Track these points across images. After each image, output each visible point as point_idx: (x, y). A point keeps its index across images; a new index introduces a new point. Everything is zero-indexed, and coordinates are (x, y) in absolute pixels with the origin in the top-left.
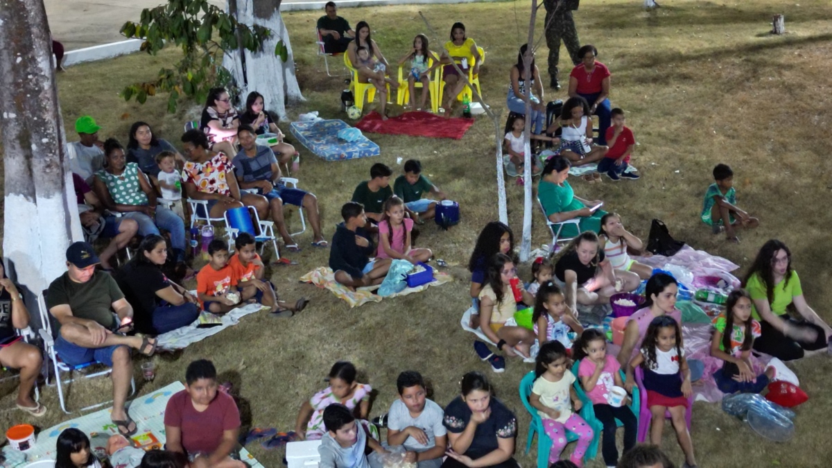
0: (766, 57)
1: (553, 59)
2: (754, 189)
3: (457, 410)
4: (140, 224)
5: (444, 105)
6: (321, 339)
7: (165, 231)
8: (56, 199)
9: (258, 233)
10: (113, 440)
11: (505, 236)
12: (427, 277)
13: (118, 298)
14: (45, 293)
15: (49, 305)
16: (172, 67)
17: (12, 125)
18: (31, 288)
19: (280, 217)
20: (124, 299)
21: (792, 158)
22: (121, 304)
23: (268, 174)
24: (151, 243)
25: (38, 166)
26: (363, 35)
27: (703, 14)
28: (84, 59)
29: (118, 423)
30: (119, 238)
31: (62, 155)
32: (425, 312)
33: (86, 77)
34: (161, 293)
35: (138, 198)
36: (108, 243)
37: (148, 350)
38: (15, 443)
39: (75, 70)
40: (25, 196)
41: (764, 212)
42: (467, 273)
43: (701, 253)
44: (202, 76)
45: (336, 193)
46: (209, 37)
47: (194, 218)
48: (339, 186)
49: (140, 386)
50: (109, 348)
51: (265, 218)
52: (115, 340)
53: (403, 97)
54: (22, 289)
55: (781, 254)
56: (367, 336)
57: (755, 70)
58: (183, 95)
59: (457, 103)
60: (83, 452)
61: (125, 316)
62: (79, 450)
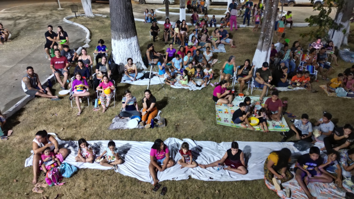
17: (262, 35)
22: (270, 77)
23: (323, 60)
29: (260, 100)
32: (347, 104)
40: (260, 50)
52: (265, 84)
60: (249, 102)
61: (270, 80)
62: (248, 101)
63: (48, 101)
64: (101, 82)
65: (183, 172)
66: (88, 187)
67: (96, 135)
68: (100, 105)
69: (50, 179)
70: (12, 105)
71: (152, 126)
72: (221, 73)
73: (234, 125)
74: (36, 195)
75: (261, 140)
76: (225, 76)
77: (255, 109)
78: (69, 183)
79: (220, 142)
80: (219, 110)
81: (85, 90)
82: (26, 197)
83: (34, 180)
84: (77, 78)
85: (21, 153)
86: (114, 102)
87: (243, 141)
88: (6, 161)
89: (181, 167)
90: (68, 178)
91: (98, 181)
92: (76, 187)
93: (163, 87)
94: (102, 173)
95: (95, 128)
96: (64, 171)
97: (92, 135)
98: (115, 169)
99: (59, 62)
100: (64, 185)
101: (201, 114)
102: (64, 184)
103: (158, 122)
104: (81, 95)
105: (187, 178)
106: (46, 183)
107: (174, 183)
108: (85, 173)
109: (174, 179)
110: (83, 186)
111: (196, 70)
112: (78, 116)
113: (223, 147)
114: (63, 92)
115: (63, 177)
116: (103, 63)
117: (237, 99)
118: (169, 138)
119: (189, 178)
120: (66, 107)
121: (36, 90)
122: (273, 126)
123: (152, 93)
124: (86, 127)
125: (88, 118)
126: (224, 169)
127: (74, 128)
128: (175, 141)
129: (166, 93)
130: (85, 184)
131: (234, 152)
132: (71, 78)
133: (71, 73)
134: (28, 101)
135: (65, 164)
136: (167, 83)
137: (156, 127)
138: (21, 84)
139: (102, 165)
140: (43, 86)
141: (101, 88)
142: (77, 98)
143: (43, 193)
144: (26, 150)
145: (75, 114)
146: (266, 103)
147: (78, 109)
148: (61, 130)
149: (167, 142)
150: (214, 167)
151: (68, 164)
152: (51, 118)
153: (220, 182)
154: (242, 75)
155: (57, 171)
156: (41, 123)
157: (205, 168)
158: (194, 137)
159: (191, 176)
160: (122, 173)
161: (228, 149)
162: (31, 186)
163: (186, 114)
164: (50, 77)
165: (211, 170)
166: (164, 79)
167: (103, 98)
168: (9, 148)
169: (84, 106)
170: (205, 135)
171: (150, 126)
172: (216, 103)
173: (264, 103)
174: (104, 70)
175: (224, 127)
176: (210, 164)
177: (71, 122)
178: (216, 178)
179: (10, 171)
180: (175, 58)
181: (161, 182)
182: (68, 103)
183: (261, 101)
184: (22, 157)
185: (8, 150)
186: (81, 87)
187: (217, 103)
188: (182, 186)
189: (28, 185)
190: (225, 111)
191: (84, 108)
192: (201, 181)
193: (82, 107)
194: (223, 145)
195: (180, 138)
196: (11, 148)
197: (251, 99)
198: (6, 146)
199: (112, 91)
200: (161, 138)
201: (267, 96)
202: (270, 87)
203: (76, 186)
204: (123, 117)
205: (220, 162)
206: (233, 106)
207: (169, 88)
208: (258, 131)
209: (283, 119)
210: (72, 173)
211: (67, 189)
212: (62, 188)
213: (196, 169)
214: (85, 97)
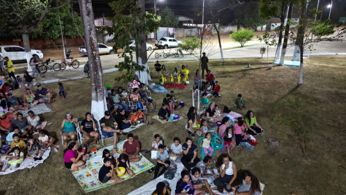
0: (247, 72)
1: (203, 72)
2: (245, 99)
3: (185, 146)
4: (119, 107)
5: (180, 82)
6: (156, 131)
7: (124, 108)
8: (102, 102)
9: (143, 108)
10: (114, 152)
11: (195, 110)
12: (178, 118)
13: (115, 122)
14: (100, 121)
15: (101, 123)
16: (124, 74)
18: (96, 120)
19: (147, 105)
21: (253, 93)
23: (145, 96)
24: (121, 110)
25: (99, 94)
26: (164, 67)
27: (233, 63)
28: (106, 72)
30: (114, 109)
31: (104, 92)
33: (107, 76)
34: (123, 121)
35: (118, 101)
36: (112, 111)
37: (121, 133)
38: (93, 152)
39: (104, 75)
40: (96, 101)
41: (247, 104)
42: (186, 117)
43: (235, 113)
44: (131, 76)
45: (159, 100)
46: (133, 68)
47: (130, 105)
48: (159, 99)
49: (119, 140)
50: (113, 133)
51: (144, 105)
52: (114, 131)
53: (172, 80)
54: (95, 120)
55: (252, 113)
56: (166, 130)
57: (245, 75)
58: (127, 80)
59: (183, 81)
61: (116, 126)
62: (107, 154)
80: (80, 176)
172: (70, 169)
187: (73, 169)
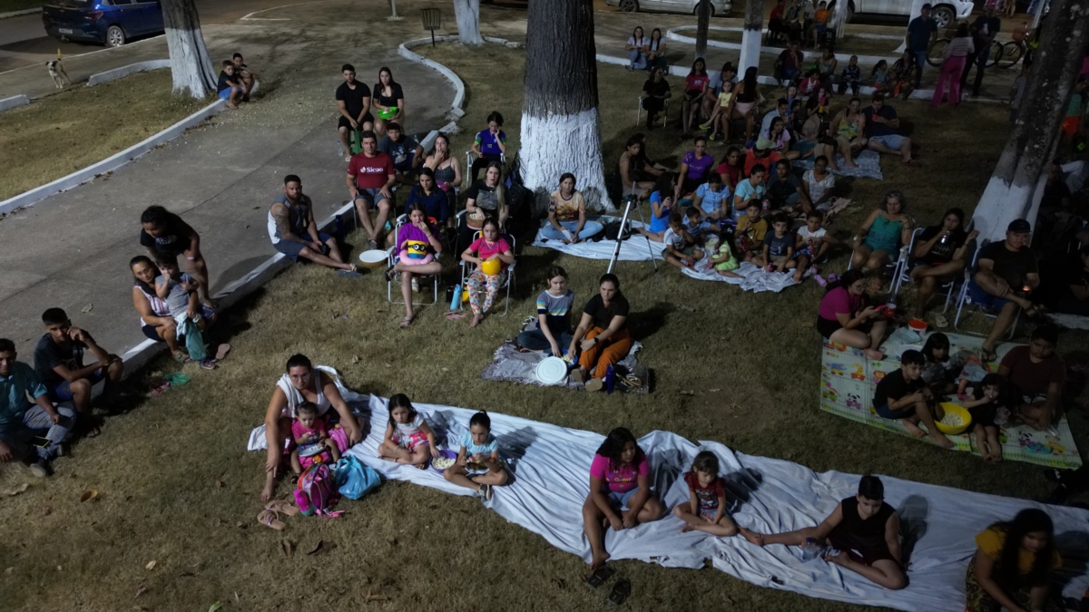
20: (1037, 275)
22: (1032, 276)
29: (984, 350)
40: (1005, 181)
52: (1012, 296)
60: (941, 351)
62: (939, 348)
63: (328, 274)
64: (478, 235)
65: (689, 544)
66: (405, 537)
67: (443, 388)
68: (467, 303)
69: (307, 494)
70: (238, 277)
71: (607, 387)
72: (856, 245)
73: (876, 420)
74: (264, 533)
75: (970, 484)
76: (866, 258)
77: (961, 376)
78: (356, 515)
79: (824, 470)
80: (835, 366)
81: (429, 257)
82: (239, 532)
83: (267, 492)
84: (413, 218)
85: (242, 410)
86: (507, 300)
87: (903, 478)
88: (203, 425)
89: (681, 526)
90: (352, 500)
91: (431, 523)
92: (371, 531)
93: (656, 270)
94: (445, 502)
95: (445, 369)
96: (344, 478)
97: (434, 388)
98: (486, 500)
99: (371, 170)
100: (341, 519)
101: (770, 369)
102: (342, 515)
103: (628, 377)
104: (417, 270)
105: (700, 563)
106: (296, 503)
107: (656, 573)
108: (400, 495)
109: (655, 561)
110: (389, 531)
111: (770, 229)
112: (402, 327)
113: (829, 488)
114: (371, 256)
115: (340, 496)
116: (489, 183)
117: (900, 336)
118: (655, 432)
119: (703, 565)
120: (372, 300)
121: (303, 241)
122: (1022, 443)
123: (622, 287)
124: (419, 362)
125: (428, 337)
126: (823, 557)
127: (387, 360)
128: (673, 442)
129: (665, 289)
130: (397, 526)
131: (865, 509)
132: (397, 217)
133: (399, 203)
134: (278, 270)
135: (349, 459)
136: (671, 260)
137: (619, 392)
138: (267, 221)
139: (450, 480)
140: (323, 234)
141: (475, 254)
142: (405, 275)
143: (283, 530)
144: (257, 403)
145: (396, 321)
146: (1005, 361)
147: (406, 307)
148: (353, 361)
149: (647, 442)
150: (791, 547)
151: (358, 460)
152: (330, 325)
153: (807, 597)
154: (931, 260)
155: (326, 474)
156: (305, 335)
157: (762, 544)
158: (738, 439)
159: (711, 561)
160: (502, 513)
161: (847, 496)
162: (257, 506)
163: (720, 363)
164: (342, 211)
165: (779, 555)
166: (664, 247)
167: (478, 285)
168: (214, 392)
169: (424, 301)
170: (775, 440)
171: (600, 386)
172: (825, 340)
173: (999, 361)
174: (489, 204)
175: (844, 422)
176: (780, 534)
177: (381, 344)
178: (794, 583)
179: (210, 455)
180: (706, 185)
181: (616, 561)
182: (379, 289)
183: (989, 353)
184: (245, 421)
185: (212, 398)
186: (420, 246)
187: (830, 341)
188: (678, 585)
189: (250, 503)
190: (855, 370)
191: (423, 307)
192: (743, 582)
193: (417, 303)
194: (833, 479)
195: (693, 439)
196: (220, 394)
197: (951, 341)
198: (210, 386)
199: (503, 266)
200: (632, 426)
201: (1011, 341)
202: (1029, 309)
203: (372, 526)
204: (525, 349)
205: (814, 535)
206: (884, 357)
207: (675, 274)
208: (964, 455)
209: (1064, 423)
210: (365, 487)
211: (348, 532)
212: (333, 525)
213: (731, 542)
214: (427, 275)
